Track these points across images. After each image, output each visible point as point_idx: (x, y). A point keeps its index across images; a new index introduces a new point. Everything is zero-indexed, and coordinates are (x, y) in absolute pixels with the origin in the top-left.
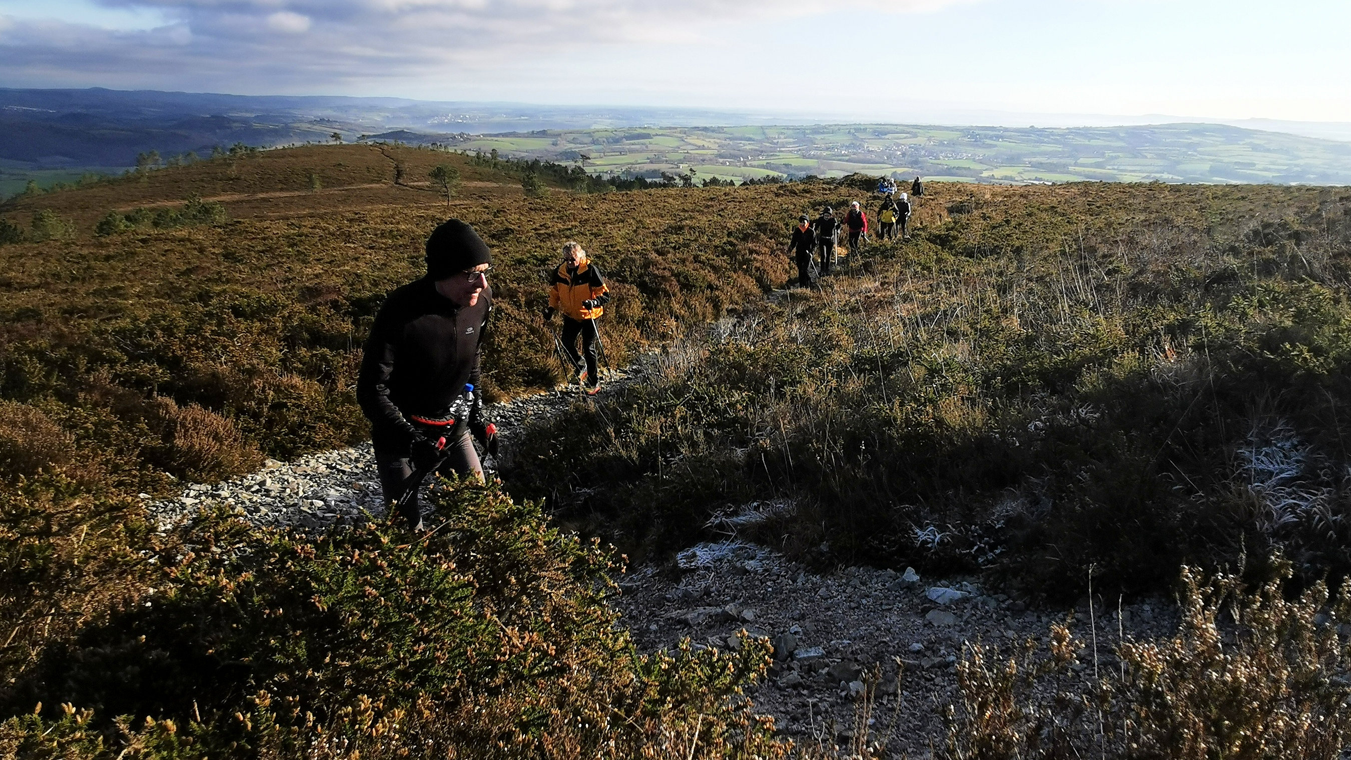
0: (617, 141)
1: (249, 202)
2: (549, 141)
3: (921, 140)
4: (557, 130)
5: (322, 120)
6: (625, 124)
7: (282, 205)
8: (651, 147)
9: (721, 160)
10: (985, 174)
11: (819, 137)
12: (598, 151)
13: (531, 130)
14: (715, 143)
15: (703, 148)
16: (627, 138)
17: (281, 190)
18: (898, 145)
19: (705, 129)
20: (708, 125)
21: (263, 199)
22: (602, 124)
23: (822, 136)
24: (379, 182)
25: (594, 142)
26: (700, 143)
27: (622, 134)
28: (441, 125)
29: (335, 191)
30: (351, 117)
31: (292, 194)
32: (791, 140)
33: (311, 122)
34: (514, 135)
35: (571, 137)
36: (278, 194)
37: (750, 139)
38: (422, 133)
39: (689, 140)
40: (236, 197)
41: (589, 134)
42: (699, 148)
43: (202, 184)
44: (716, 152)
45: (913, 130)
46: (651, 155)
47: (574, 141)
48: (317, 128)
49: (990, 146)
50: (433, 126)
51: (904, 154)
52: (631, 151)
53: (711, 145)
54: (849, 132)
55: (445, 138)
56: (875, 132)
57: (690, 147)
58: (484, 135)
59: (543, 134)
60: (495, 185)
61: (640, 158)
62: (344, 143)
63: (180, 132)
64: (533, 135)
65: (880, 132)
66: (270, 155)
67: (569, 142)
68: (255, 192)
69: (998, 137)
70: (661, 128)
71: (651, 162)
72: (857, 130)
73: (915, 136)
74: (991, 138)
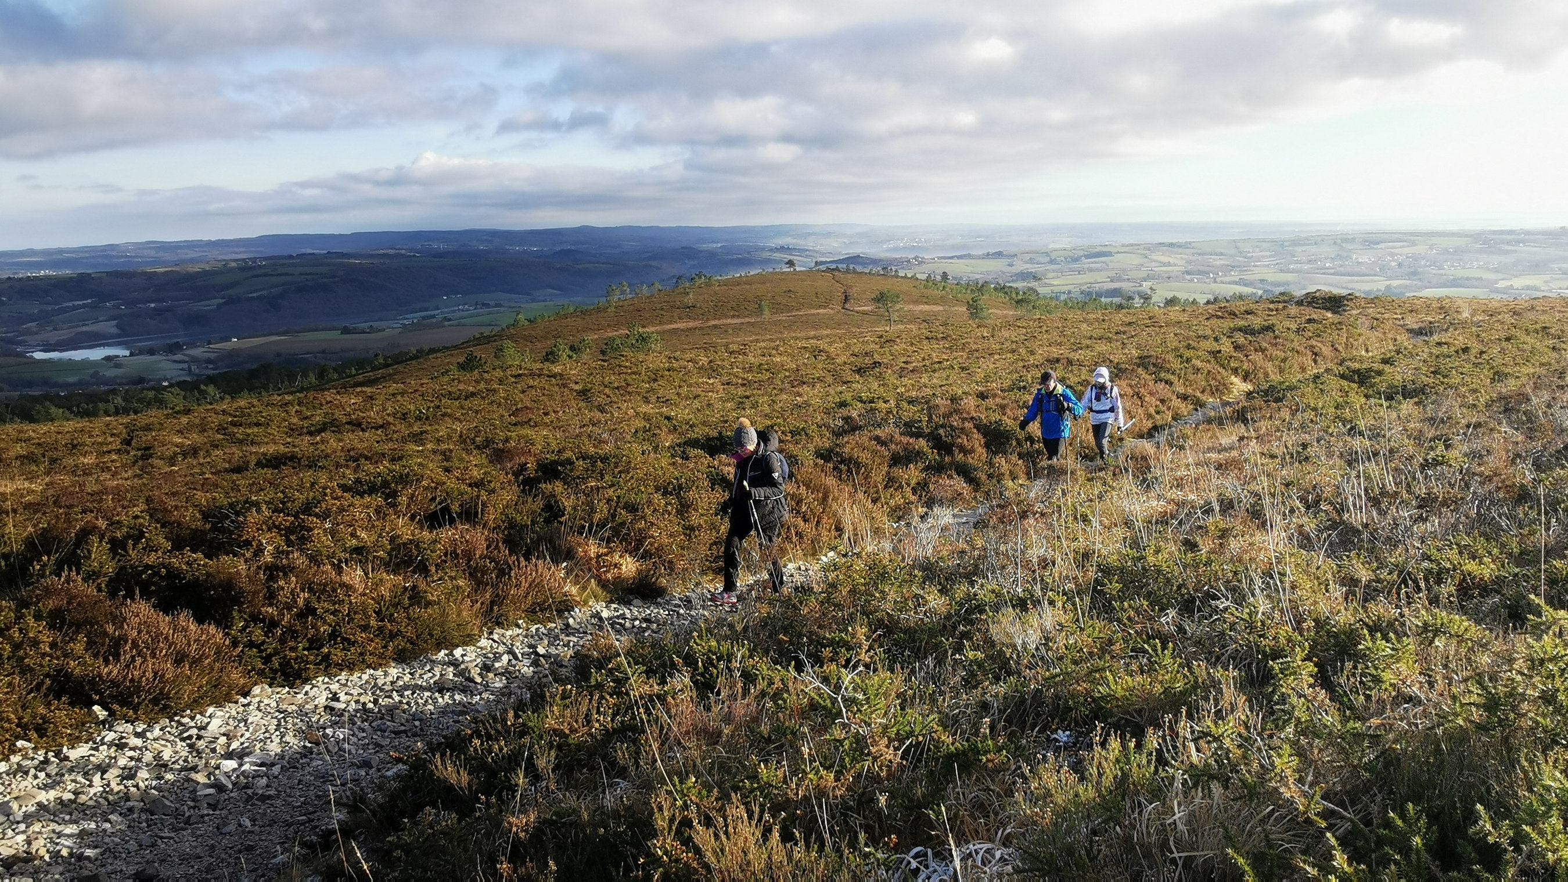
0: (1076, 260)
1: (701, 328)
2: (1006, 261)
3: (1421, 249)
4: (1013, 250)
5: (782, 248)
6: (1084, 242)
7: (731, 332)
8: (1111, 265)
9: (1188, 277)
10: (1501, 285)
11: (1299, 249)
12: (1054, 271)
13: (986, 252)
14: (1182, 258)
15: (1169, 264)
16: (1087, 257)
17: (733, 316)
18: (1392, 255)
19: (1171, 245)
20: (1174, 241)
21: (715, 326)
22: (1060, 243)
23: (1303, 248)
24: (825, 307)
25: (1052, 262)
26: (1165, 259)
27: (1081, 253)
28: (896, 249)
29: (782, 317)
30: (809, 244)
31: (743, 320)
32: (1268, 253)
33: (771, 250)
34: (969, 256)
35: (1028, 257)
36: (729, 321)
37: (1221, 254)
38: (877, 257)
39: (1154, 257)
40: (691, 324)
41: (1047, 254)
42: (1164, 264)
43: (662, 312)
44: (1183, 269)
45: (1411, 237)
46: (1112, 274)
47: (1031, 261)
48: (777, 255)
49: (1507, 252)
50: (889, 250)
51: (1400, 265)
52: (1091, 270)
53: (1177, 262)
54: (1335, 243)
55: (899, 262)
56: (1366, 241)
57: (1154, 264)
58: (939, 258)
59: (999, 255)
60: (941, 308)
61: (1100, 277)
62: (798, 269)
63: (654, 263)
64: (988, 256)
65: (1371, 240)
66: (726, 283)
67: (1026, 262)
68: (708, 320)
69: (1518, 242)
70: (1123, 245)
71: (1112, 281)
72: (1345, 240)
73: (1414, 244)
74: (1509, 243)
